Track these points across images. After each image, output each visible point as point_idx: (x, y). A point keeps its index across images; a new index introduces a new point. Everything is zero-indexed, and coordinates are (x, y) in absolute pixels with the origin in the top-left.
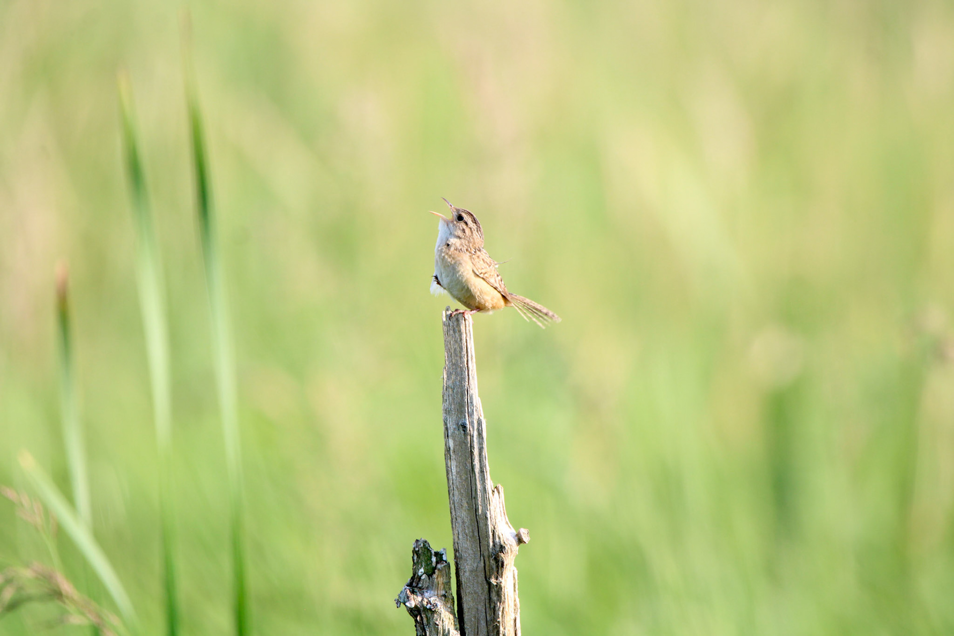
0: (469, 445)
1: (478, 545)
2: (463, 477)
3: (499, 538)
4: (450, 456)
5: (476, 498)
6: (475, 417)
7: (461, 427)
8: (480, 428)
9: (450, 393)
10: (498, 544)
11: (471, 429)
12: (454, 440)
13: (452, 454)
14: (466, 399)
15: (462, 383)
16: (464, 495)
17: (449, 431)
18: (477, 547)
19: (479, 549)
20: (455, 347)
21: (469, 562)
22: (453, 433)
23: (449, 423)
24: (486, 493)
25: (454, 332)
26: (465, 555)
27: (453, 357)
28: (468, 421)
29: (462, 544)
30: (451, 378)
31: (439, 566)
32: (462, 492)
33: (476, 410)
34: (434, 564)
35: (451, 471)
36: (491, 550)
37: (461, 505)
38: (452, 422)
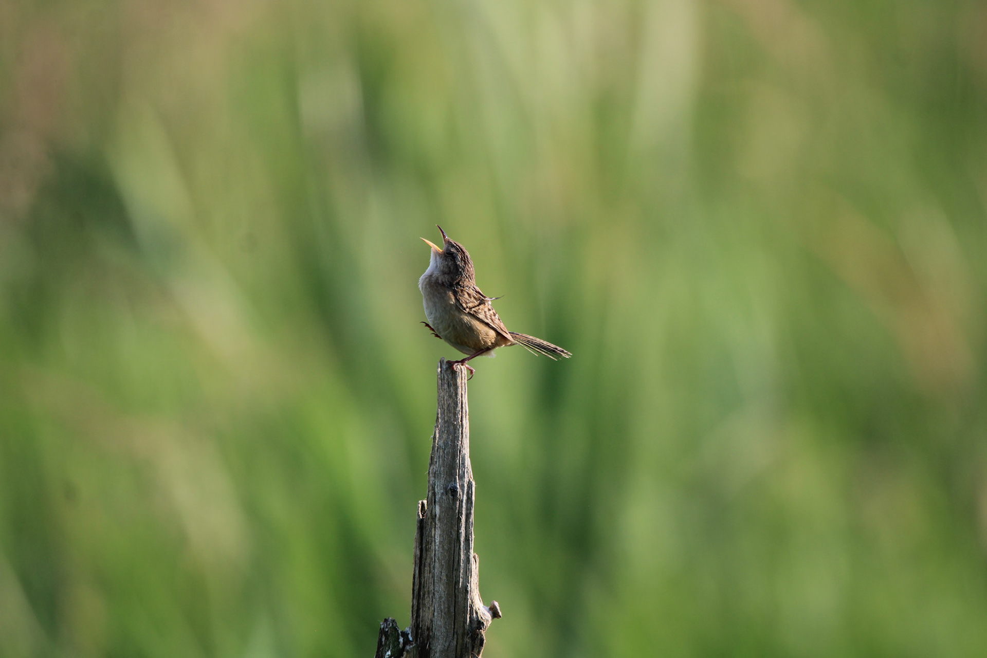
0: (457, 511)
1: (453, 621)
2: (445, 546)
3: (477, 613)
4: (435, 523)
5: (458, 570)
6: (466, 480)
7: (450, 492)
8: (470, 492)
9: (441, 454)
10: (476, 620)
11: (461, 494)
12: (441, 506)
13: (437, 522)
14: (458, 461)
15: (454, 442)
16: (444, 567)
17: (437, 496)
18: (451, 625)
19: (453, 626)
20: (448, 403)
21: (441, 641)
22: (441, 498)
23: (437, 488)
24: (469, 564)
25: (449, 386)
26: (437, 633)
27: (445, 414)
28: (458, 484)
29: (437, 622)
30: (443, 437)
31: (408, 647)
32: (443, 564)
33: (467, 471)
34: (401, 646)
35: (435, 541)
36: (467, 627)
37: (440, 578)
38: (440, 485)
